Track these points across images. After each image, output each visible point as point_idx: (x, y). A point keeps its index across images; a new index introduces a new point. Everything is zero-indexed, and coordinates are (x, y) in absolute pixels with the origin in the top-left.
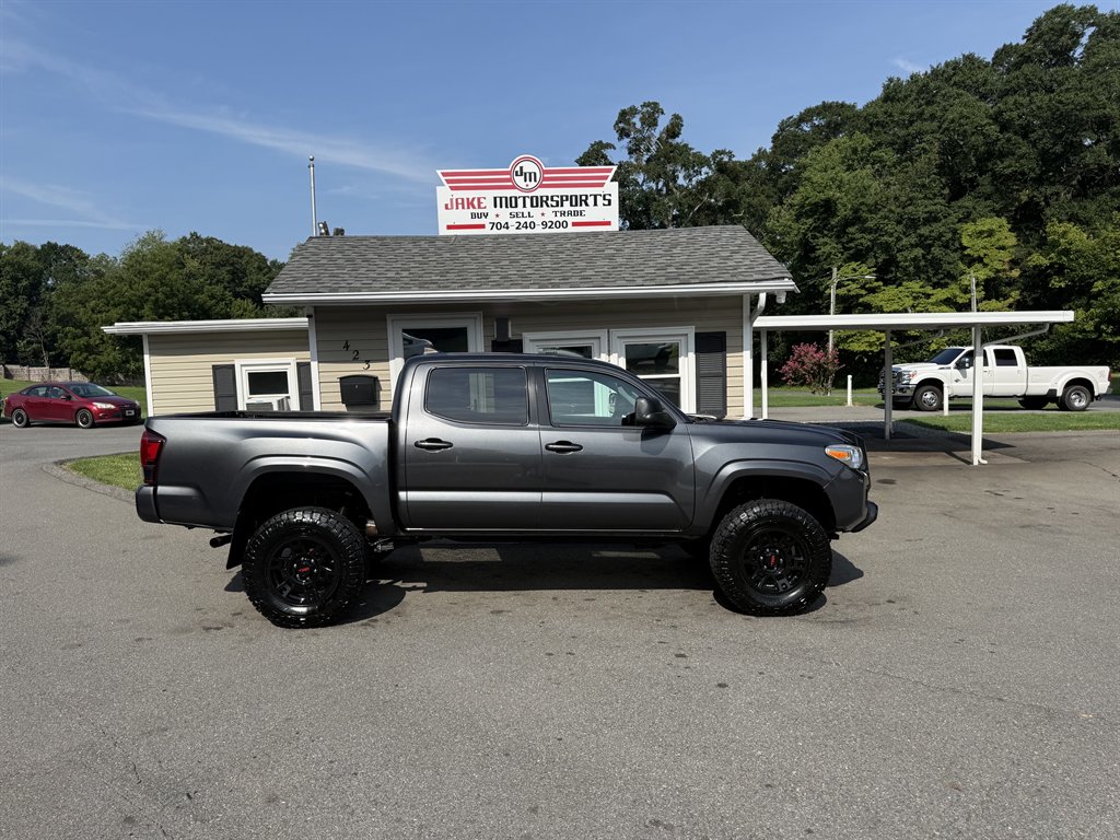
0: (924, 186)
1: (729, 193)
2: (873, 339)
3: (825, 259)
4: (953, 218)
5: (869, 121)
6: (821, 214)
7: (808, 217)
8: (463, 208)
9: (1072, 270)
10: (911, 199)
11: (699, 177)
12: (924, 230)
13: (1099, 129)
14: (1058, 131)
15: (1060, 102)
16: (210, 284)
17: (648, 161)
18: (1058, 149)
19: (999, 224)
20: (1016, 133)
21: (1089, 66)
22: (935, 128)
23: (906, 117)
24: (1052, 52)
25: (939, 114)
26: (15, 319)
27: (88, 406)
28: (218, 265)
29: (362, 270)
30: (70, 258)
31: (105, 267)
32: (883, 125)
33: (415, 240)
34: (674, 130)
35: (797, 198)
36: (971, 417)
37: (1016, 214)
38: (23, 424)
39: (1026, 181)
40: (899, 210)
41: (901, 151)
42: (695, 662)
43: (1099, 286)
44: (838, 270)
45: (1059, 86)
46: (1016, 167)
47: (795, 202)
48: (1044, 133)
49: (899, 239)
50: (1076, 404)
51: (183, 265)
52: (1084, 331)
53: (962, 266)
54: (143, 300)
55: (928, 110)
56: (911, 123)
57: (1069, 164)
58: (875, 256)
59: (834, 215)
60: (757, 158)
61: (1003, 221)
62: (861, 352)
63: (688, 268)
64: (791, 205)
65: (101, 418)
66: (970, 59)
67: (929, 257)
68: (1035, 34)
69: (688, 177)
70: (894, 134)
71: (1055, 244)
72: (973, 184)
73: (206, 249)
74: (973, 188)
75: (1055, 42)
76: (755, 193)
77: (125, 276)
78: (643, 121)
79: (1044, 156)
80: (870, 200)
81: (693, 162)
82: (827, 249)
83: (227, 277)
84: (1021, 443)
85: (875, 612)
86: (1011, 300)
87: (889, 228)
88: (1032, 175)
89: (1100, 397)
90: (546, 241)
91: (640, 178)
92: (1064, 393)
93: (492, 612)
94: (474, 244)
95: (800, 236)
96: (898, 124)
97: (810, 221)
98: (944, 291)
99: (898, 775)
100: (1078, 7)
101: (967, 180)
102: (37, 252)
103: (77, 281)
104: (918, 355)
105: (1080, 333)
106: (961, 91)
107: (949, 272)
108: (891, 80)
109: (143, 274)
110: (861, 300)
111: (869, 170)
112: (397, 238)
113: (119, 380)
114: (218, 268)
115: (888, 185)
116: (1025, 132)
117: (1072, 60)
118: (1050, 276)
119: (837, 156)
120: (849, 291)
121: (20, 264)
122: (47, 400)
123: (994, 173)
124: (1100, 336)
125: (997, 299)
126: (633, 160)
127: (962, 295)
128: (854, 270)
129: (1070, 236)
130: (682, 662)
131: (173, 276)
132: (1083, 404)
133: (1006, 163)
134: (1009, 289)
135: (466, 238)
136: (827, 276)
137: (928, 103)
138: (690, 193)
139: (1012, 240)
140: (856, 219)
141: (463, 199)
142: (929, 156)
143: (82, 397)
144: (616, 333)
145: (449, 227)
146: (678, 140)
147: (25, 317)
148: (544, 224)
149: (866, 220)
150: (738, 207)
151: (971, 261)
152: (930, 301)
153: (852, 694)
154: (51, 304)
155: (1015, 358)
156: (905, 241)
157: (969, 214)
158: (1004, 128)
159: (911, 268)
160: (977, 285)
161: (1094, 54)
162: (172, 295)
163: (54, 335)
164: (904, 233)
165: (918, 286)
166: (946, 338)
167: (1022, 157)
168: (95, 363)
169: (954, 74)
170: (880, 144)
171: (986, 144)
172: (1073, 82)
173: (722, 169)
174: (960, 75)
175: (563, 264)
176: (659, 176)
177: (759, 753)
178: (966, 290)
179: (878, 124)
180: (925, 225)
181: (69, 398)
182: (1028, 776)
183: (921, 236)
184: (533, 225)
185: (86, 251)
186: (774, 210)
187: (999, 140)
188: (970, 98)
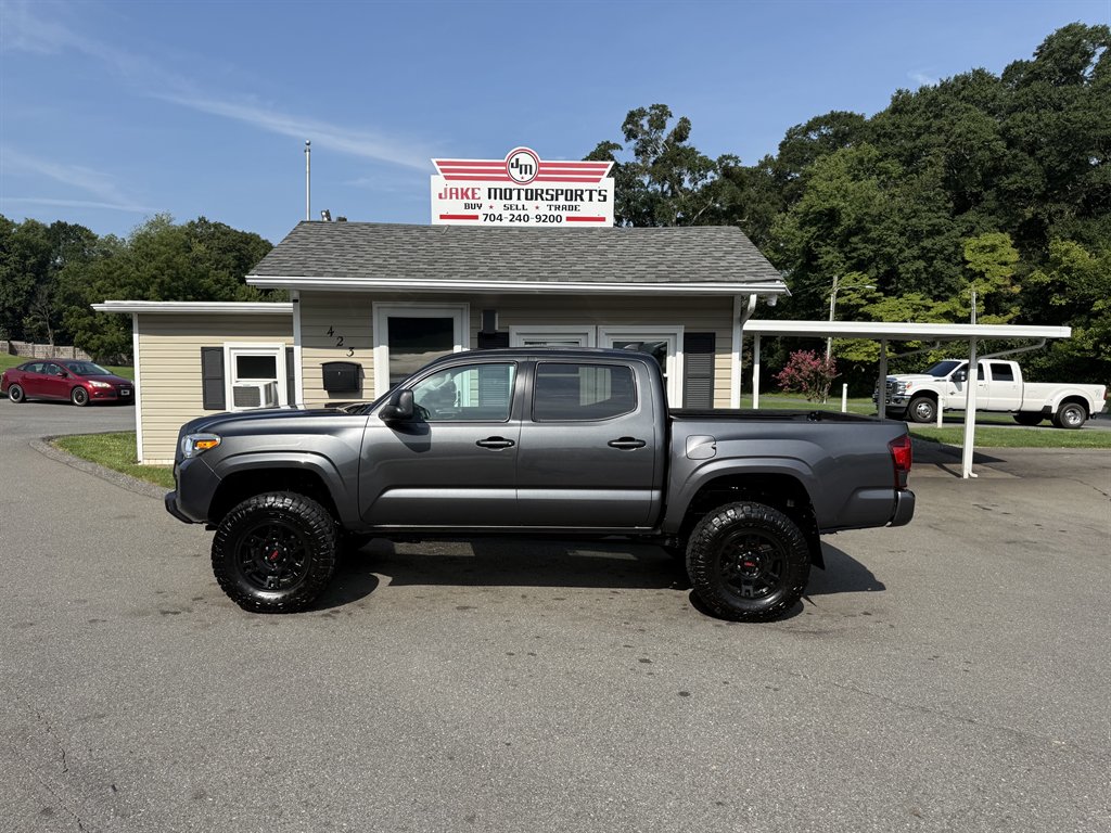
0: (928, 198)
1: (734, 198)
2: (872, 349)
3: (827, 268)
4: (957, 232)
5: (877, 132)
6: (826, 222)
7: (812, 225)
8: (457, 198)
9: (1073, 289)
10: (915, 211)
11: (705, 181)
12: (927, 243)
13: (1105, 149)
14: (1065, 149)
15: (1068, 120)
16: (216, 269)
17: (655, 163)
18: (1065, 167)
19: (1002, 240)
20: (1022, 150)
21: (1099, 85)
22: (942, 141)
23: (914, 130)
24: (1062, 70)
25: (947, 127)
26: (21, 296)
27: (85, 385)
28: (225, 251)
29: (350, 256)
30: (79, 238)
31: (113, 248)
32: (890, 136)
33: (407, 229)
34: (681, 133)
35: (801, 206)
36: (963, 430)
37: (1019, 231)
38: (19, 399)
39: (1031, 198)
40: (903, 222)
41: (908, 163)
42: (658, 668)
43: (1099, 305)
44: (840, 278)
45: (1068, 104)
46: (1021, 183)
47: (800, 210)
48: (1051, 150)
49: (901, 251)
50: (1071, 421)
51: (189, 249)
52: (1083, 349)
53: (963, 280)
54: (149, 281)
55: (936, 124)
56: (919, 135)
57: (1075, 181)
58: (877, 267)
59: (838, 224)
60: (763, 165)
61: (1007, 236)
62: (859, 362)
63: (679, 267)
64: (796, 213)
65: (96, 396)
66: (980, 74)
67: (931, 270)
68: (1045, 52)
69: (694, 181)
70: (901, 146)
71: (1058, 262)
72: (978, 198)
73: (213, 235)
74: (978, 202)
75: (1066, 60)
76: (760, 199)
77: (132, 257)
78: (651, 122)
79: (1051, 175)
80: (874, 211)
81: (700, 165)
82: (829, 258)
83: (234, 263)
84: (1012, 458)
85: (850, 623)
86: (1011, 316)
87: (892, 240)
88: (1037, 192)
89: (1095, 415)
90: (539, 235)
91: (646, 180)
92: (1059, 410)
93: (458, 608)
94: (467, 235)
95: (803, 244)
96: (905, 136)
97: (814, 229)
98: (944, 304)
99: (857, 798)
100: (1090, 26)
101: (972, 194)
102: (47, 230)
103: (85, 260)
104: (916, 367)
105: (1079, 351)
106: (969, 106)
107: (950, 286)
108: (900, 92)
109: (150, 256)
110: (861, 310)
111: (874, 180)
112: (389, 225)
113: (122, 360)
114: (224, 253)
115: (893, 196)
116: (1032, 149)
117: (1082, 79)
118: (1051, 293)
119: (843, 166)
120: (850, 300)
121: (29, 242)
122: (43, 377)
123: (999, 189)
124: (1099, 355)
125: (997, 314)
126: (639, 162)
127: (962, 309)
128: (856, 279)
129: (1072, 254)
130: (646, 668)
131: (179, 259)
132: (1078, 421)
133: (1012, 179)
134: (1009, 305)
135: (459, 228)
136: (828, 284)
137: (936, 116)
138: (695, 197)
139: (1014, 256)
140: (859, 229)
141: (457, 190)
142: (935, 169)
143: (79, 375)
144: (603, 329)
145: (442, 217)
146: (685, 143)
147: (32, 294)
148: (538, 218)
149: (870, 230)
150: (742, 212)
151: (972, 276)
152: (930, 313)
153: (817, 709)
154: (58, 283)
155: (1011, 373)
156: (907, 253)
157: (973, 228)
158: (1011, 144)
159: (913, 280)
160: (978, 299)
161: (1105, 73)
162: (178, 278)
163: (59, 314)
164: (907, 245)
165: (918, 298)
166: (945, 352)
167: (1027, 174)
168: (99, 342)
169: (963, 89)
170: (886, 156)
171: (993, 159)
172: (1082, 100)
173: (728, 173)
174: (969, 89)
175: (554, 258)
176: (665, 179)
177: (714, 767)
178: (966, 304)
179: (885, 135)
180: (928, 237)
181: (65, 375)
182: (992, 805)
183: (923, 248)
184: (527, 218)
185: (95, 232)
186: (778, 217)
187: (1006, 156)
188: (978, 112)
